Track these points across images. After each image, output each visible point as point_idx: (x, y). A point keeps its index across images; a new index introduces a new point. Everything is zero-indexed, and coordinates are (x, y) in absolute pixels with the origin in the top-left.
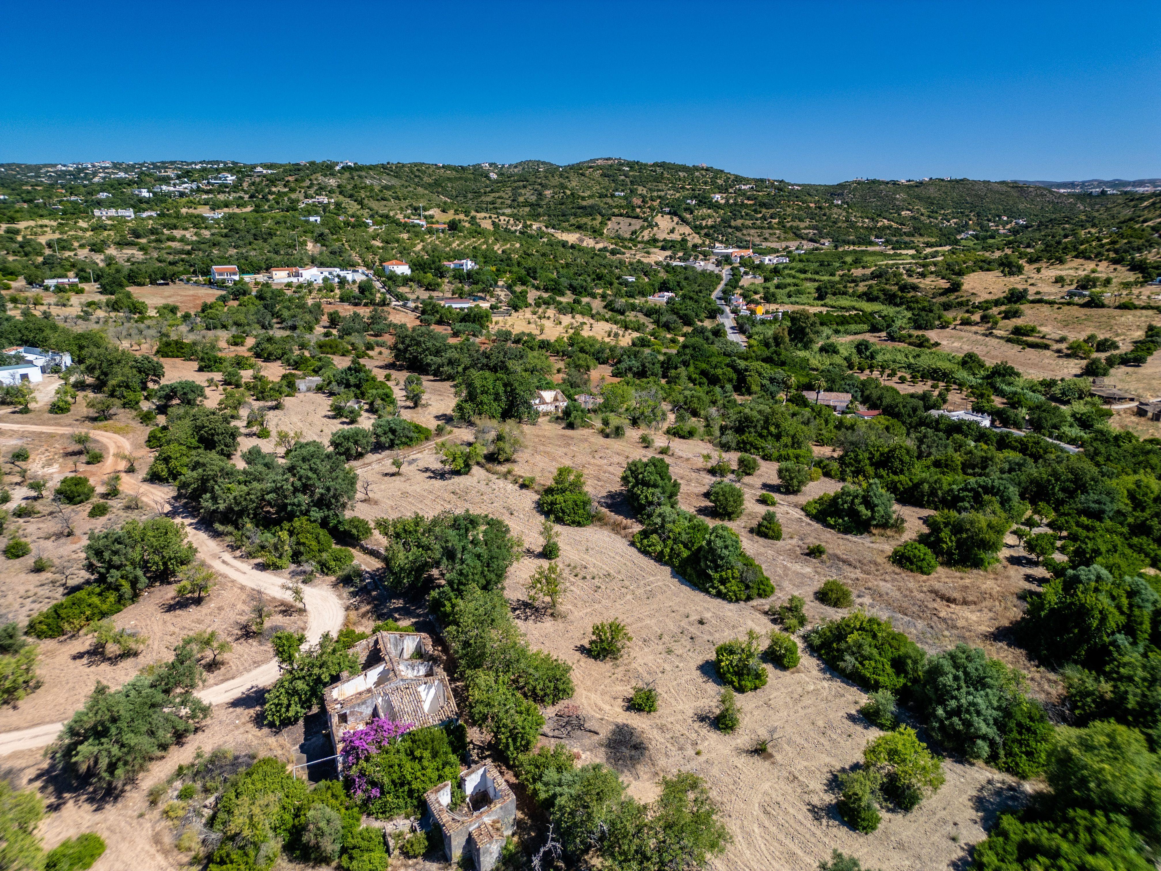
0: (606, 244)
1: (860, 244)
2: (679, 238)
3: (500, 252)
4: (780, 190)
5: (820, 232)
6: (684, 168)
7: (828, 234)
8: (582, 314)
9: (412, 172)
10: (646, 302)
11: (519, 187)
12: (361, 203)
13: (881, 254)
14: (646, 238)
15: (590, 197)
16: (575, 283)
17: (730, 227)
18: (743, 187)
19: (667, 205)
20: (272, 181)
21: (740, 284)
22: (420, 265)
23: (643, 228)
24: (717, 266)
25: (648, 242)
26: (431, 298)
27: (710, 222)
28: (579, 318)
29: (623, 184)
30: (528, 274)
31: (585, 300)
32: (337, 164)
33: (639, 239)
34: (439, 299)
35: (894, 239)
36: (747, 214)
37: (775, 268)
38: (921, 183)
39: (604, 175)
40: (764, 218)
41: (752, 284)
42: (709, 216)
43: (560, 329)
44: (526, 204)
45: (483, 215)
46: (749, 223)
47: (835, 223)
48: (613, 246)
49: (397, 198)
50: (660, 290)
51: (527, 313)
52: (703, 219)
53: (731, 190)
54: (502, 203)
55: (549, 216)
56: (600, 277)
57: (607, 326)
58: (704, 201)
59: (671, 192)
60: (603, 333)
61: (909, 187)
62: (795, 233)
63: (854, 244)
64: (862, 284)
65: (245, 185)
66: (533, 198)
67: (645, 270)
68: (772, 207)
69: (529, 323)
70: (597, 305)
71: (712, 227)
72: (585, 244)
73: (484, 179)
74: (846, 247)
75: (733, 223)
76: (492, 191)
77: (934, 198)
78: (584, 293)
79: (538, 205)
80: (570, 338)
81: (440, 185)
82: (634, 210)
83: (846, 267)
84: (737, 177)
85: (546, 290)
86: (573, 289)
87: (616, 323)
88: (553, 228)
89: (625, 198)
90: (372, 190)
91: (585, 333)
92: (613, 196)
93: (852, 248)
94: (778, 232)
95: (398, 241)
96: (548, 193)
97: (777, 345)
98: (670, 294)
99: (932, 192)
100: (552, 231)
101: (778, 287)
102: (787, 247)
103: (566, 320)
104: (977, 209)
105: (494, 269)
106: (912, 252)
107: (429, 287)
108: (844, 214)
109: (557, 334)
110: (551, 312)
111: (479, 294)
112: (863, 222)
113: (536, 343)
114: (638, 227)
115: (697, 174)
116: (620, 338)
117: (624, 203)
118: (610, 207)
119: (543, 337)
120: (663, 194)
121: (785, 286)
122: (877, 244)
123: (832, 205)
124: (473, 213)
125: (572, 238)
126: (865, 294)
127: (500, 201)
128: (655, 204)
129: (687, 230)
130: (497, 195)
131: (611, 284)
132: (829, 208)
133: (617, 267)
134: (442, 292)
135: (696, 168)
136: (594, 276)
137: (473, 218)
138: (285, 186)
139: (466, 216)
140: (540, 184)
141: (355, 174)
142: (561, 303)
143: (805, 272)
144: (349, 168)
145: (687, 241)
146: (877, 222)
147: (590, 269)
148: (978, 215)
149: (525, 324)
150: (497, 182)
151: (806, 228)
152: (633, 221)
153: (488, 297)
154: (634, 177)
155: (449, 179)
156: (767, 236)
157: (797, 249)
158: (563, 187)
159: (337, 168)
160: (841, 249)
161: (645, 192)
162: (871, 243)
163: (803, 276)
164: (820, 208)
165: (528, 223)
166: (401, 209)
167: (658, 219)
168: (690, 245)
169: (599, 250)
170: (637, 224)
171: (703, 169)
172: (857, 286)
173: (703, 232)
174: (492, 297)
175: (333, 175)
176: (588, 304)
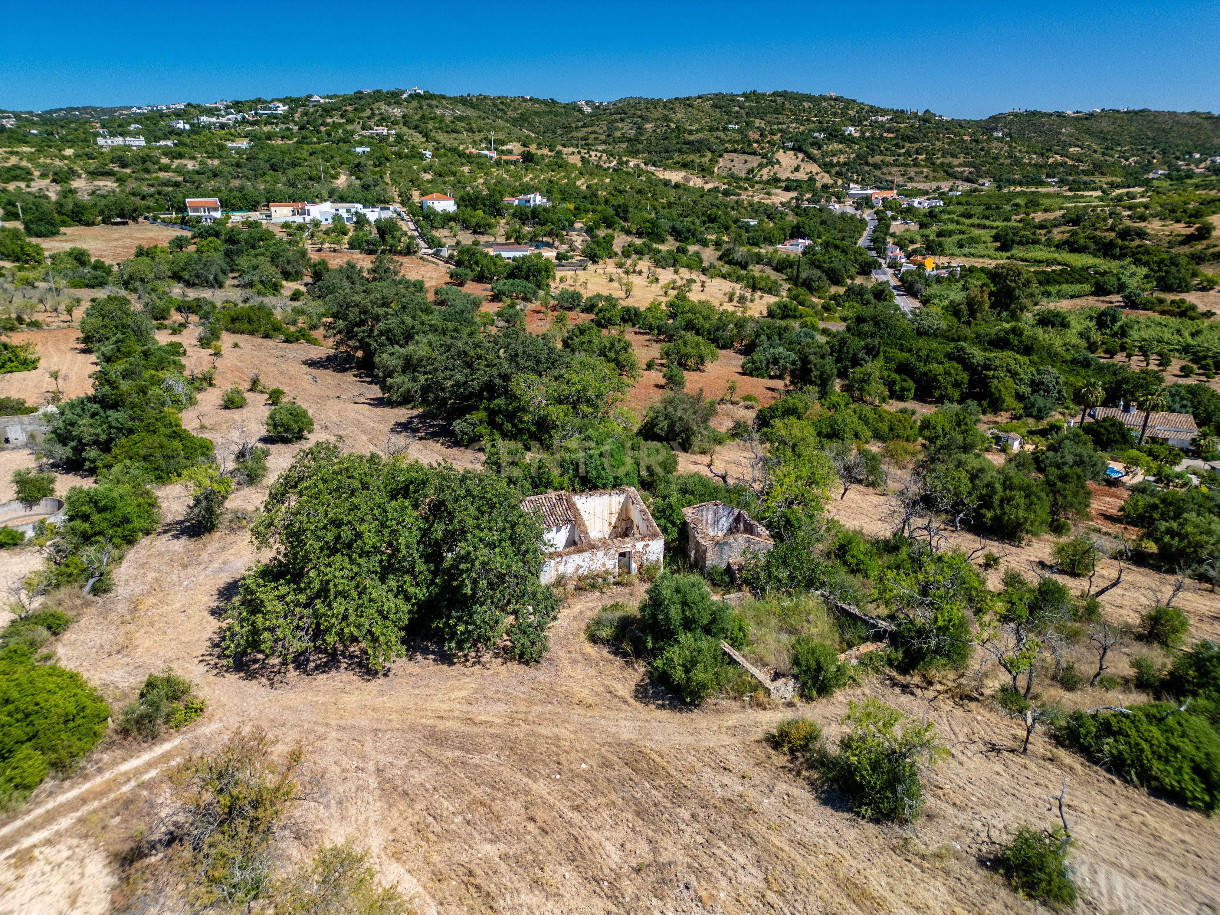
0: (717, 184)
1: (1029, 184)
2: (806, 177)
3: (584, 188)
4: (926, 121)
5: (978, 170)
6: (809, 98)
7: (987, 172)
8: (689, 267)
9: (494, 105)
10: (776, 251)
11: (616, 121)
12: (426, 135)
13: (1058, 195)
14: (765, 177)
15: (697, 131)
16: (679, 226)
17: (867, 164)
18: (880, 119)
19: (790, 139)
20: (327, 111)
21: (891, 230)
22: (470, 200)
23: (761, 166)
24: (856, 209)
25: (768, 182)
26: (476, 243)
27: (842, 159)
28: (685, 273)
29: (738, 116)
30: (617, 214)
31: (693, 248)
32: (404, 92)
33: (757, 179)
34: (488, 245)
35: (1071, 178)
36: (887, 150)
37: (930, 212)
38: (1092, 115)
39: (715, 106)
40: (908, 154)
41: (907, 230)
42: (842, 152)
43: (656, 289)
44: (624, 139)
45: (571, 150)
46: (891, 159)
47: (996, 158)
48: (726, 186)
49: (471, 130)
50: (792, 237)
51: (610, 266)
52: (834, 156)
53: (865, 123)
54: (595, 139)
55: (650, 153)
56: (712, 219)
57: (727, 286)
58: (834, 135)
59: (795, 125)
60: (720, 296)
61: (1077, 119)
62: (946, 172)
63: (1020, 184)
64: (1055, 230)
65: (297, 115)
66: (632, 133)
67: (770, 214)
68: (917, 140)
69: (611, 280)
70: (709, 255)
71: (845, 164)
72: (691, 184)
73: (576, 114)
74: (1012, 188)
75: (870, 160)
76: (585, 126)
77: (1108, 132)
78: (691, 239)
79: (637, 141)
80: (671, 305)
81: (526, 120)
82: (750, 144)
83: (1023, 210)
84: (872, 107)
85: (640, 235)
86: (676, 233)
87: (738, 280)
88: (654, 165)
89: (740, 131)
90: (442, 121)
91: (695, 296)
92: (725, 129)
93: (1019, 189)
94: (925, 170)
95: (454, 174)
96: (649, 126)
97: (972, 313)
98: (807, 242)
99: (1105, 125)
100: (651, 168)
101: (940, 234)
102: (938, 188)
103: (666, 275)
104: (1162, 146)
105: (571, 206)
106: (1099, 193)
107: (478, 229)
108: (1006, 148)
109: (651, 297)
110: (644, 264)
111: (545, 239)
112: (1031, 159)
113: (616, 313)
114: (755, 165)
115: (824, 104)
116: (748, 304)
117: (738, 137)
118: (722, 142)
119: (629, 303)
120: (784, 127)
121: (950, 234)
122: (1049, 184)
123: (991, 138)
124: (559, 148)
125: (676, 176)
126: (1066, 243)
127: (593, 136)
128: (775, 138)
129: (814, 168)
130: (590, 129)
131: (727, 228)
132: (988, 141)
133: (733, 208)
134: (494, 235)
135: (823, 98)
136: (704, 218)
137: (559, 153)
138: (342, 116)
139: (550, 151)
140: (640, 117)
141: (424, 103)
142: (659, 251)
143: (970, 216)
144: (418, 95)
145: (815, 180)
146: (1048, 158)
147: (699, 209)
148: (1164, 152)
149: (604, 281)
150: (591, 115)
151: (960, 165)
152: (750, 158)
153: (557, 243)
154: (751, 108)
155: (537, 113)
156: (912, 175)
157: (951, 190)
158: (666, 119)
159: (405, 96)
160: (1005, 191)
161: (763, 125)
162: (1042, 184)
163: (968, 221)
164: (977, 141)
165: (624, 159)
166: (474, 143)
167: (780, 155)
168: (819, 185)
169: (709, 191)
170: (754, 161)
171: (831, 99)
172: (1050, 232)
173: (834, 171)
174: (562, 243)
175: (398, 104)
176: (697, 254)
